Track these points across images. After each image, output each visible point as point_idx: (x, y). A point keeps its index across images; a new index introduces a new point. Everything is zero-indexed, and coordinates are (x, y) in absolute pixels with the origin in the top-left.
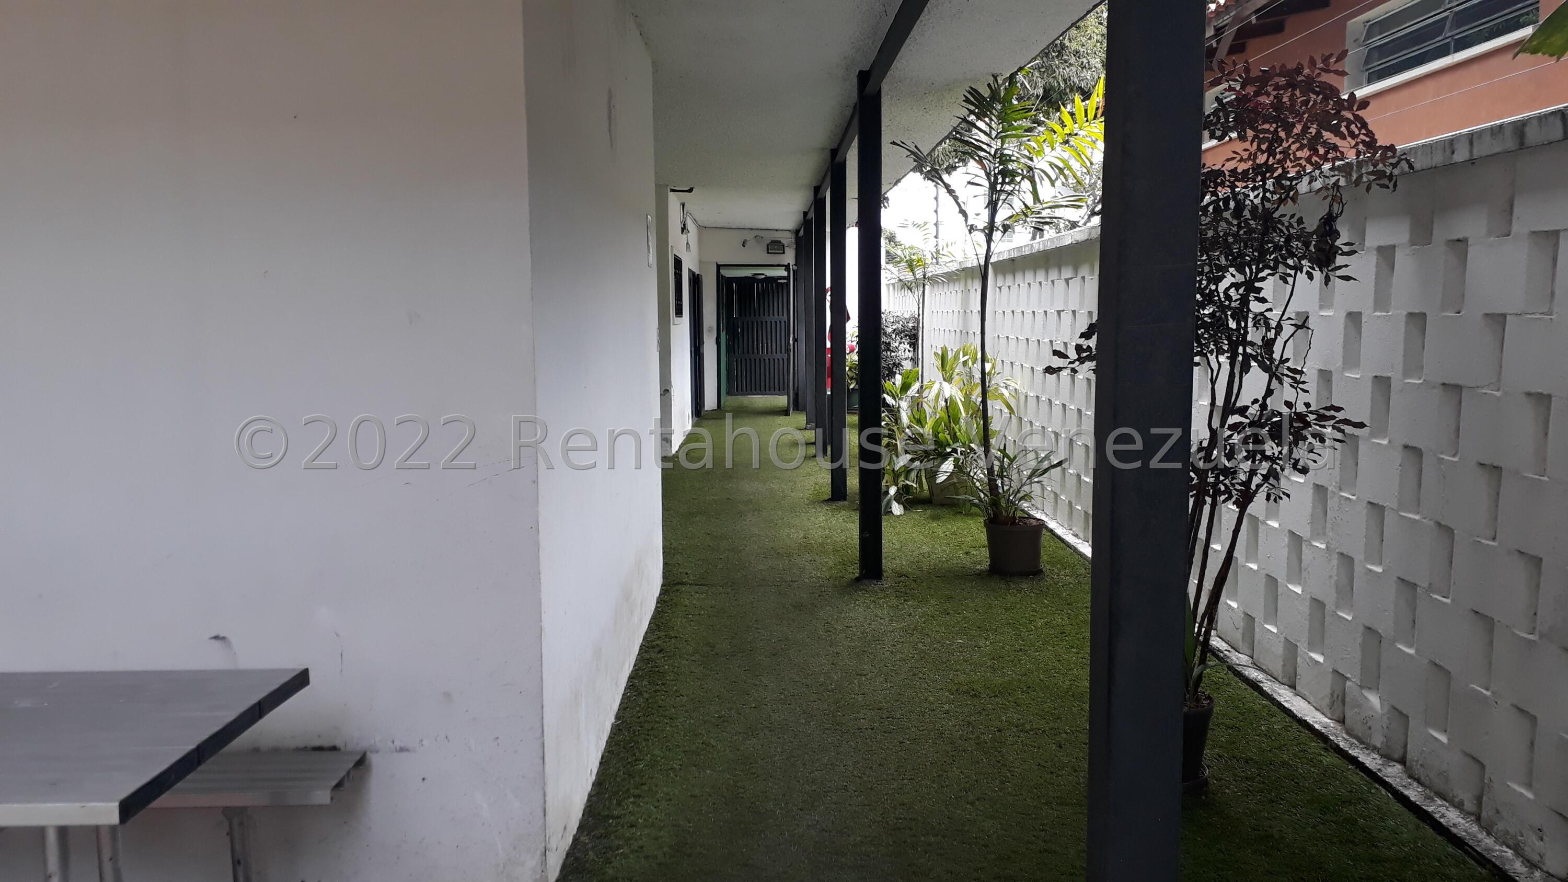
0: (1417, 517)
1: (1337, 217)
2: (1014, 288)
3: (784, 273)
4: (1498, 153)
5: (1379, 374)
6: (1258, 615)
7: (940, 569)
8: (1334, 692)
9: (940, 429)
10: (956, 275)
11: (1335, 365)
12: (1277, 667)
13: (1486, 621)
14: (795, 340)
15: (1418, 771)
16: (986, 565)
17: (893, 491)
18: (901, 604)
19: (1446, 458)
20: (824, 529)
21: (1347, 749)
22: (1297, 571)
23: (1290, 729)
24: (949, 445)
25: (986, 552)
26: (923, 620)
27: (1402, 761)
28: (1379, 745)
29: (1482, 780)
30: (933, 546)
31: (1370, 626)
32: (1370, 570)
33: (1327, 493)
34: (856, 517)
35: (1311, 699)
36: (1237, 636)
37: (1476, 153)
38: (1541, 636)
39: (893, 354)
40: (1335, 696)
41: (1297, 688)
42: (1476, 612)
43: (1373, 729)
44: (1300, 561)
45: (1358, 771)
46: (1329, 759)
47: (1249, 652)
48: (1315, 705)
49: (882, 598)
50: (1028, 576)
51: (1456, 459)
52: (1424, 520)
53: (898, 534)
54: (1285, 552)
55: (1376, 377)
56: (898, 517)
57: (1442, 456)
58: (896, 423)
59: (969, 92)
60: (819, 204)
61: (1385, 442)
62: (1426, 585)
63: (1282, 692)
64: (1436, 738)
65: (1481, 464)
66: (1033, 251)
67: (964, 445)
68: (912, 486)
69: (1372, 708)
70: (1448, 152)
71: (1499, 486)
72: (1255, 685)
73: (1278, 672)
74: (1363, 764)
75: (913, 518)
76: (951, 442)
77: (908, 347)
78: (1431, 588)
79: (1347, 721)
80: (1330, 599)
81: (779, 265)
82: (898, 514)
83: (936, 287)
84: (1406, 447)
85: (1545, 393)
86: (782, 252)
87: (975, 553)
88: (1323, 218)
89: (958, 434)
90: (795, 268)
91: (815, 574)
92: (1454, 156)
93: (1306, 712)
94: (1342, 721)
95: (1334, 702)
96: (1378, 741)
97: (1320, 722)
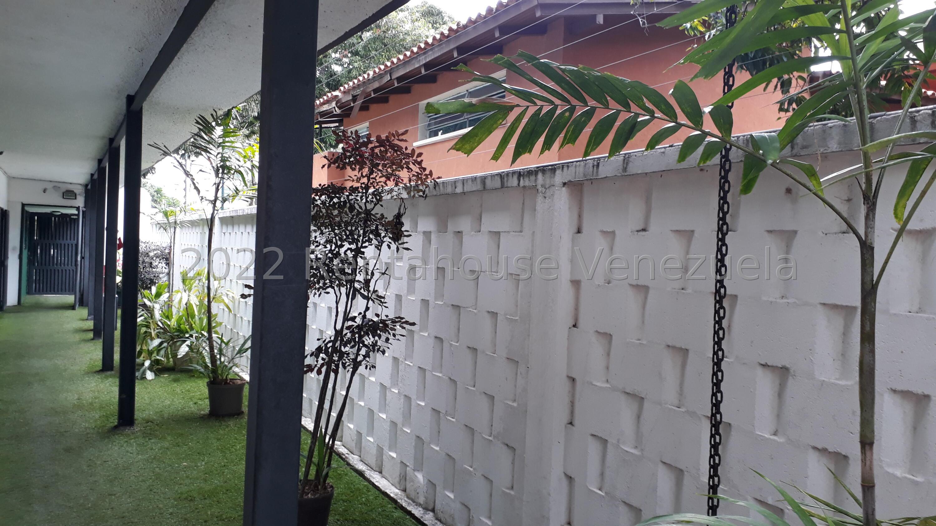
0: (440, 375)
1: (402, 215)
2: (233, 234)
3: (75, 212)
4: (475, 191)
5: (424, 298)
6: (364, 432)
7: (176, 416)
8: (401, 474)
9: (182, 322)
10: (197, 222)
11: (404, 293)
12: (372, 461)
13: (471, 430)
14: (82, 258)
15: (440, 515)
16: (207, 411)
17: (147, 363)
18: (146, 442)
19: (454, 343)
20: (94, 392)
21: (406, 507)
22: (384, 405)
23: (378, 498)
24: (187, 332)
25: (207, 402)
26: (160, 452)
27: (433, 510)
28: (422, 503)
29: (469, 516)
30: (173, 400)
31: (418, 435)
32: (419, 405)
33: (399, 362)
34: (117, 381)
35: (390, 479)
36: (353, 445)
37: (465, 190)
38: (494, 437)
39: (154, 270)
40: (402, 476)
41: (383, 473)
42: (466, 426)
43: (419, 494)
44: (385, 399)
45: (411, 519)
46: (398, 514)
47: (359, 454)
48: (391, 482)
49: (132, 439)
50: (234, 416)
51: (457, 344)
52: (444, 377)
53: (149, 393)
54: (378, 395)
55: (422, 300)
56: (150, 381)
57: (452, 343)
58: (152, 317)
59: (199, 118)
60: (101, 170)
61: (426, 334)
62: (444, 412)
63: (374, 476)
64: (448, 496)
65: (469, 347)
66: (244, 214)
67: (197, 332)
68: (161, 360)
69: (419, 482)
70: (454, 187)
71: (476, 358)
72: (361, 474)
73: (373, 464)
74: (414, 514)
75: (161, 381)
76: (189, 330)
77: (164, 265)
78: (446, 414)
79: (407, 490)
80: (399, 421)
81: (71, 207)
82: (151, 379)
83: (184, 229)
84: (436, 337)
85: (495, 312)
86: (74, 198)
87: (200, 403)
88: (395, 215)
89: (194, 325)
90: (85, 209)
91: (84, 426)
92: (456, 189)
93: (387, 487)
94: (404, 490)
95: (401, 480)
96: (421, 500)
97: (394, 492)
